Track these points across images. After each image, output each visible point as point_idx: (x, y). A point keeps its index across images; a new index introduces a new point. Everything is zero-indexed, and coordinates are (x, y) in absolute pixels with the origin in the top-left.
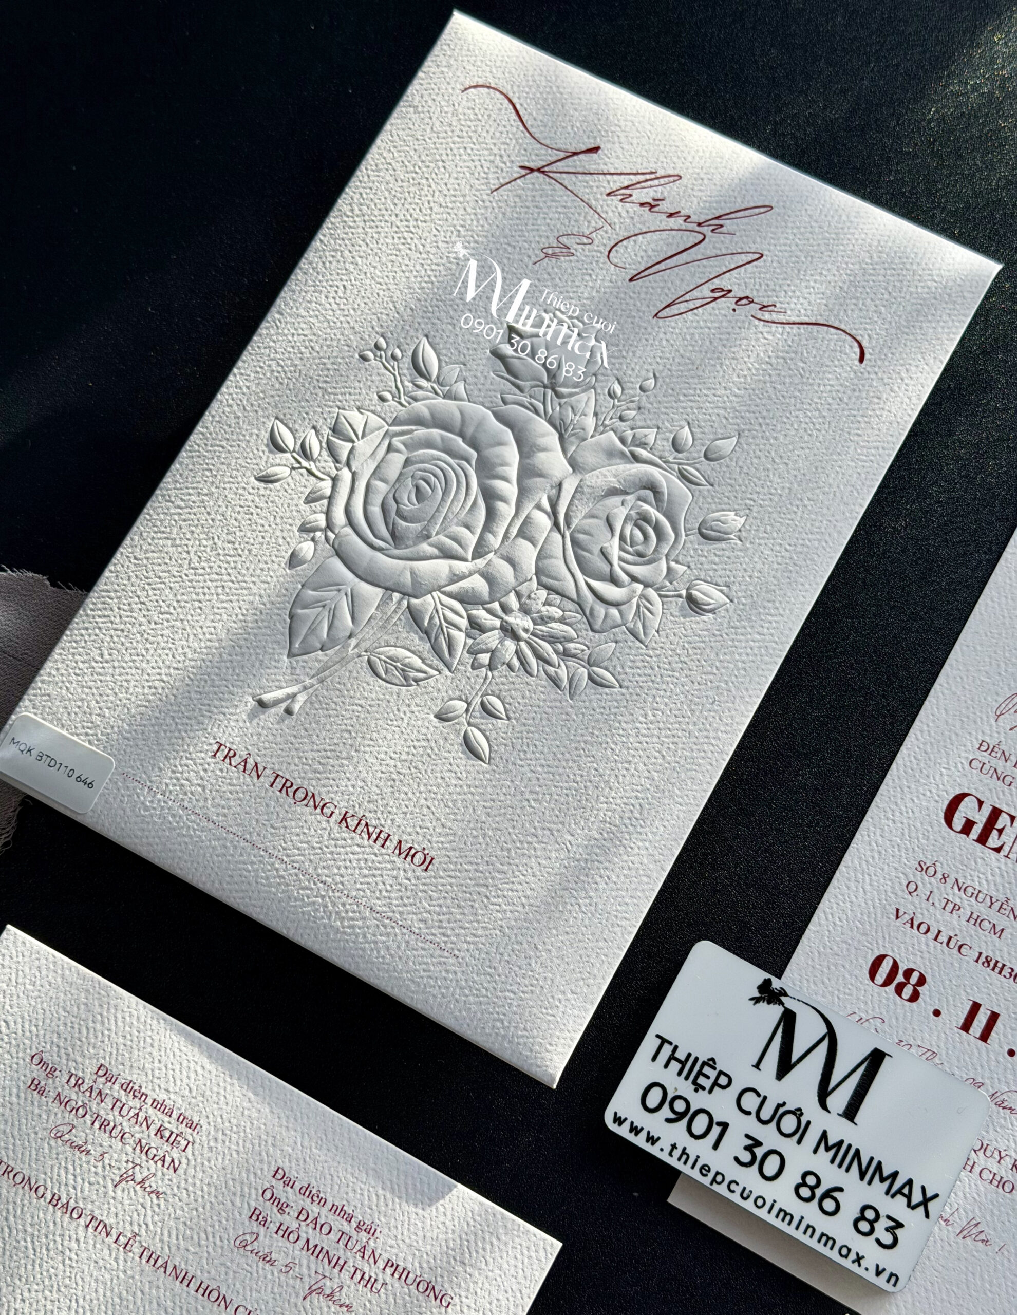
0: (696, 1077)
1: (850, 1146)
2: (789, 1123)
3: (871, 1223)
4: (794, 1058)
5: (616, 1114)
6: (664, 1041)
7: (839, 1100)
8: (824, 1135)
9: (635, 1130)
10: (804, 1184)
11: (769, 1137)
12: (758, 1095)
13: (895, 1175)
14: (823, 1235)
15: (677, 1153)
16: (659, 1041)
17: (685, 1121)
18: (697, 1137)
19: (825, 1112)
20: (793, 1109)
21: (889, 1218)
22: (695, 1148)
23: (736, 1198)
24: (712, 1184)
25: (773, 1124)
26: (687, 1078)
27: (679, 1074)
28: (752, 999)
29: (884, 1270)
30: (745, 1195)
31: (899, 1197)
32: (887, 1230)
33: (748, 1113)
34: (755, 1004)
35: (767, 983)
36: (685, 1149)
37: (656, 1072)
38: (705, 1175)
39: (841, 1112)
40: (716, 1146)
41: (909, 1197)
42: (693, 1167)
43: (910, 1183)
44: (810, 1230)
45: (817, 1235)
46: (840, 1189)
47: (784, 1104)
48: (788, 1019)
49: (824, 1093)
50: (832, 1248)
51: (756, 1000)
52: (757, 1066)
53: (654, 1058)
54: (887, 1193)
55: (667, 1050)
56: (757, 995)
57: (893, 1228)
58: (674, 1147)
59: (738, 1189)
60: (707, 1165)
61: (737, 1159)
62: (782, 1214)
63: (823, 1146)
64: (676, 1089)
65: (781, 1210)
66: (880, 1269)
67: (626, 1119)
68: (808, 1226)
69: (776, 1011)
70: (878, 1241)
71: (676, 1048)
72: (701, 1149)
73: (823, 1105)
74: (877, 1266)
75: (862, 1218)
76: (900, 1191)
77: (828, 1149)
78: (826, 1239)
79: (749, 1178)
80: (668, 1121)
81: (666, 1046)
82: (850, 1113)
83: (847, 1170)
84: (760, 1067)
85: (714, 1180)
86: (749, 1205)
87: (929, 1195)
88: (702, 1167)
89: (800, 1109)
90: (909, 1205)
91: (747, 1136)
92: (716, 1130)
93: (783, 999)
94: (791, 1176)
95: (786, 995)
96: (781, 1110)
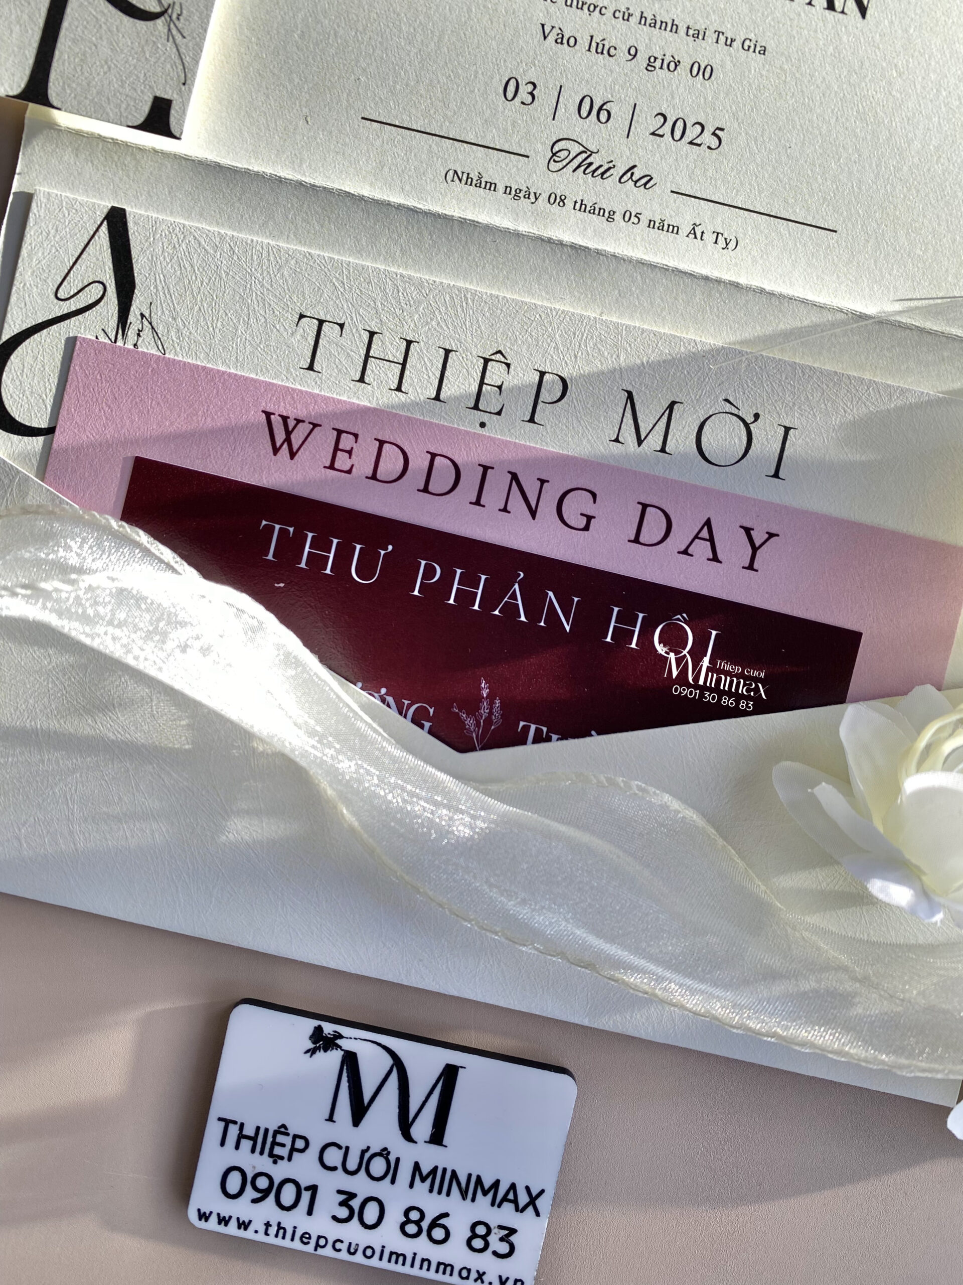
0: (272, 1149)
1: (445, 1170)
2: (378, 1166)
3: (484, 1237)
4: (367, 1099)
5: (199, 1210)
6: (227, 1122)
7: (423, 1128)
8: (417, 1167)
9: (224, 1221)
10: (408, 1221)
11: (361, 1186)
12: (340, 1147)
13: (496, 1184)
14: (439, 1264)
15: (273, 1230)
16: (222, 1124)
17: (272, 1196)
18: (288, 1209)
19: (411, 1144)
20: (378, 1151)
21: (501, 1227)
22: (289, 1220)
23: (344, 1255)
24: (316, 1250)
25: (363, 1171)
26: (262, 1153)
27: (253, 1151)
28: (306, 1052)
29: (507, 1279)
30: (352, 1250)
31: (505, 1204)
32: (502, 1239)
33: (334, 1169)
34: (311, 1056)
35: (318, 1030)
36: (279, 1224)
37: (230, 1156)
38: (308, 1243)
39: (428, 1139)
40: (310, 1212)
41: (515, 1201)
42: (292, 1239)
43: (513, 1187)
44: (426, 1264)
45: (433, 1267)
46: (446, 1215)
47: (368, 1148)
48: (350, 1061)
49: (405, 1125)
50: (451, 1275)
51: (312, 1052)
52: (331, 1119)
53: (223, 1143)
54: (493, 1204)
55: (233, 1131)
56: (312, 1046)
57: (508, 1235)
58: (268, 1225)
59: (343, 1247)
60: (306, 1233)
61: (335, 1218)
62: (394, 1257)
63: (417, 1178)
64: (254, 1167)
65: (392, 1253)
66: (504, 1279)
67: (211, 1213)
68: (423, 1260)
69: (333, 1058)
70: (495, 1253)
71: (242, 1125)
72: (297, 1219)
73: (408, 1137)
74: (500, 1277)
75: (474, 1235)
76: (505, 1199)
77: (423, 1180)
78: (445, 1267)
79: (352, 1232)
80: (255, 1201)
81: (231, 1126)
82: (437, 1137)
83: (448, 1194)
84: (334, 1119)
85: (317, 1245)
86: (359, 1258)
87: (534, 1194)
88: (302, 1237)
89: (385, 1149)
90: (517, 1209)
91: (340, 1192)
92: (306, 1196)
93: (339, 1042)
94: (394, 1216)
95: (340, 1036)
96: (367, 1156)
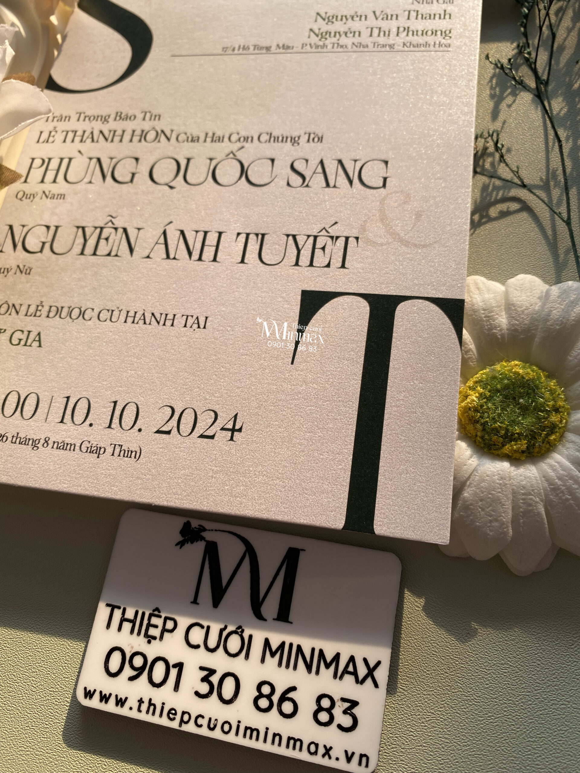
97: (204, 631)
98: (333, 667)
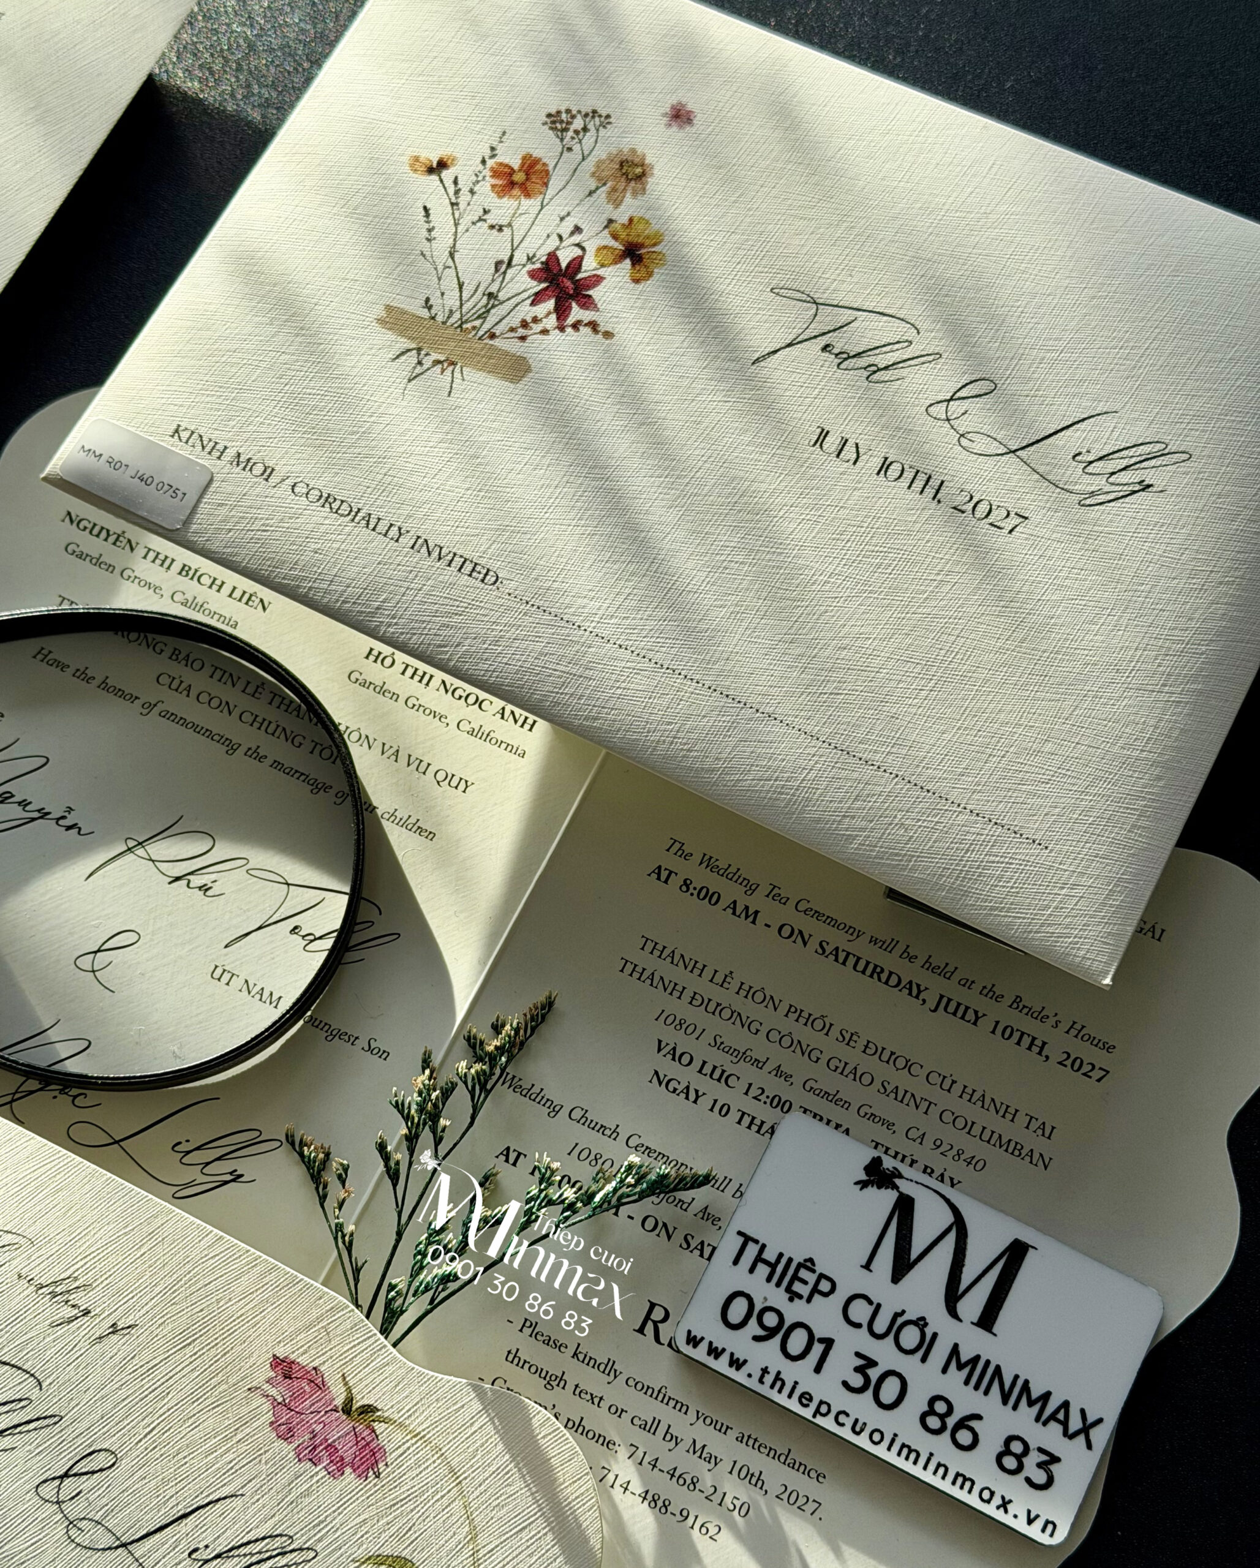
97: (872, 1309)
98: (1036, 1408)
